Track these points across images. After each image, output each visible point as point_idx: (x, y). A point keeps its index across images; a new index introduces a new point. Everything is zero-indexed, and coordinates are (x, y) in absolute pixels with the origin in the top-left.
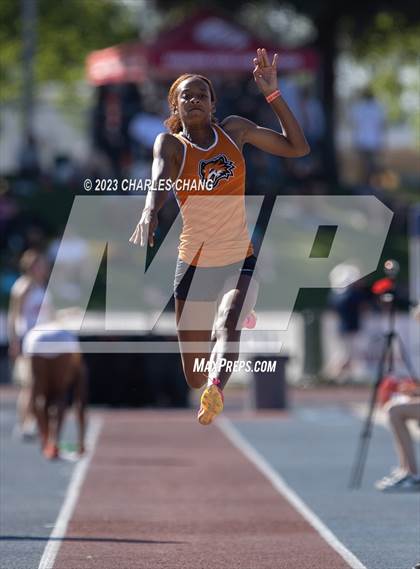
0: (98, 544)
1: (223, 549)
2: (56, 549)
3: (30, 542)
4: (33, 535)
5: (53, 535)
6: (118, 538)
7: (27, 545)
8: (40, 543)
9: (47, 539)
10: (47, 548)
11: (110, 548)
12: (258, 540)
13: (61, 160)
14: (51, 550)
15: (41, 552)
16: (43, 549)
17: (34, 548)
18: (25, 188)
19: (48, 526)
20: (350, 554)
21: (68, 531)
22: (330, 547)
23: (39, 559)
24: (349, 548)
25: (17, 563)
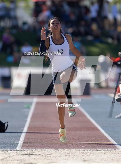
0: (37, 134)
1: (72, 136)
2: (25, 136)
3: (17, 134)
4: (18, 132)
5: (23, 132)
6: (42, 132)
7: (16, 134)
8: (20, 134)
9: (22, 133)
10: (22, 135)
11: (40, 135)
12: (82, 133)
13: (25, 23)
14: (23, 136)
15: (20, 136)
16: (21, 136)
17: (18, 135)
18: (14, 31)
19: (22, 129)
20: (109, 137)
21: (28, 130)
22: (103, 135)
23: (20, 138)
24: (109, 135)
25: (13, 140)
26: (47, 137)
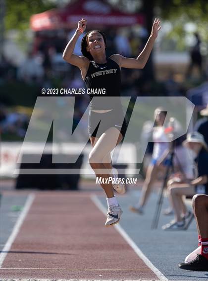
0: (26, 254)
1: (86, 257)
5: (4, 250)
11: (31, 256)
14: (2, 257)
19: (2, 246)
21: (11, 248)
26: (42, 259)
